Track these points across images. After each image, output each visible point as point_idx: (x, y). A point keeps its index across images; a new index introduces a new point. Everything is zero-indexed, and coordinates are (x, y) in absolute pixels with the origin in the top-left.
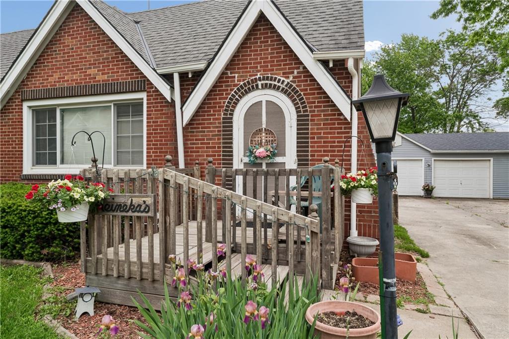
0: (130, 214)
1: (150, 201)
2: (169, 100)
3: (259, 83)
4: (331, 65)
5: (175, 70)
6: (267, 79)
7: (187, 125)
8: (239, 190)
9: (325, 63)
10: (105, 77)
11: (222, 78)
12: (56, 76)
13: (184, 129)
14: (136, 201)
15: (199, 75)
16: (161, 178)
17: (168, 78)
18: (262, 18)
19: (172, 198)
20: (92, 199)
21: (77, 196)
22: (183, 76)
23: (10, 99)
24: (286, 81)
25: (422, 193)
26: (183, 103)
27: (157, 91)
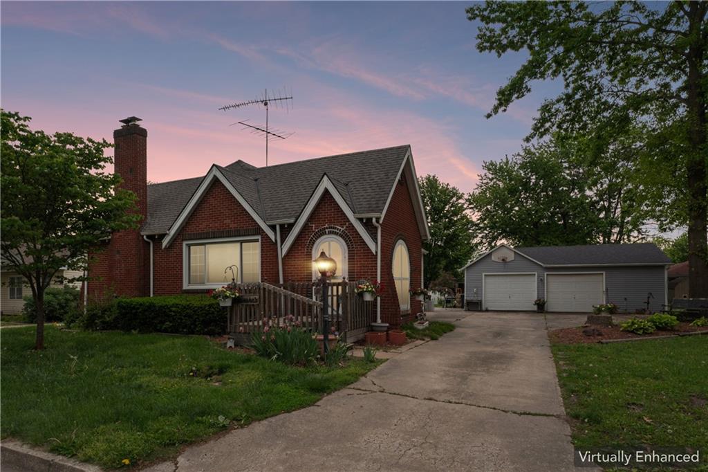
0: (250, 303)
1: (257, 297)
2: (274, 241)
3: (327, 230)
4: (364, 221)
5: (277, 222)
6: (331, 228)
7: (284, 256)
8: (314, 297)
9: (361, 220)
10: (236, 225)
11: (306, 227)
12: (204, 224)
13: (283, 259)
14: (251, 297)
15: (291, 226)
16: (262, 287)
17: (273, 228)
18: (326, 191)
19: (267, 295)
20: (234, 296)
21: (228, 295)
22: (282, 226)
23: (175, 239)
24: (342, 229)
25: (535, 308)
26: (282, 242)
27: (267, 234)
